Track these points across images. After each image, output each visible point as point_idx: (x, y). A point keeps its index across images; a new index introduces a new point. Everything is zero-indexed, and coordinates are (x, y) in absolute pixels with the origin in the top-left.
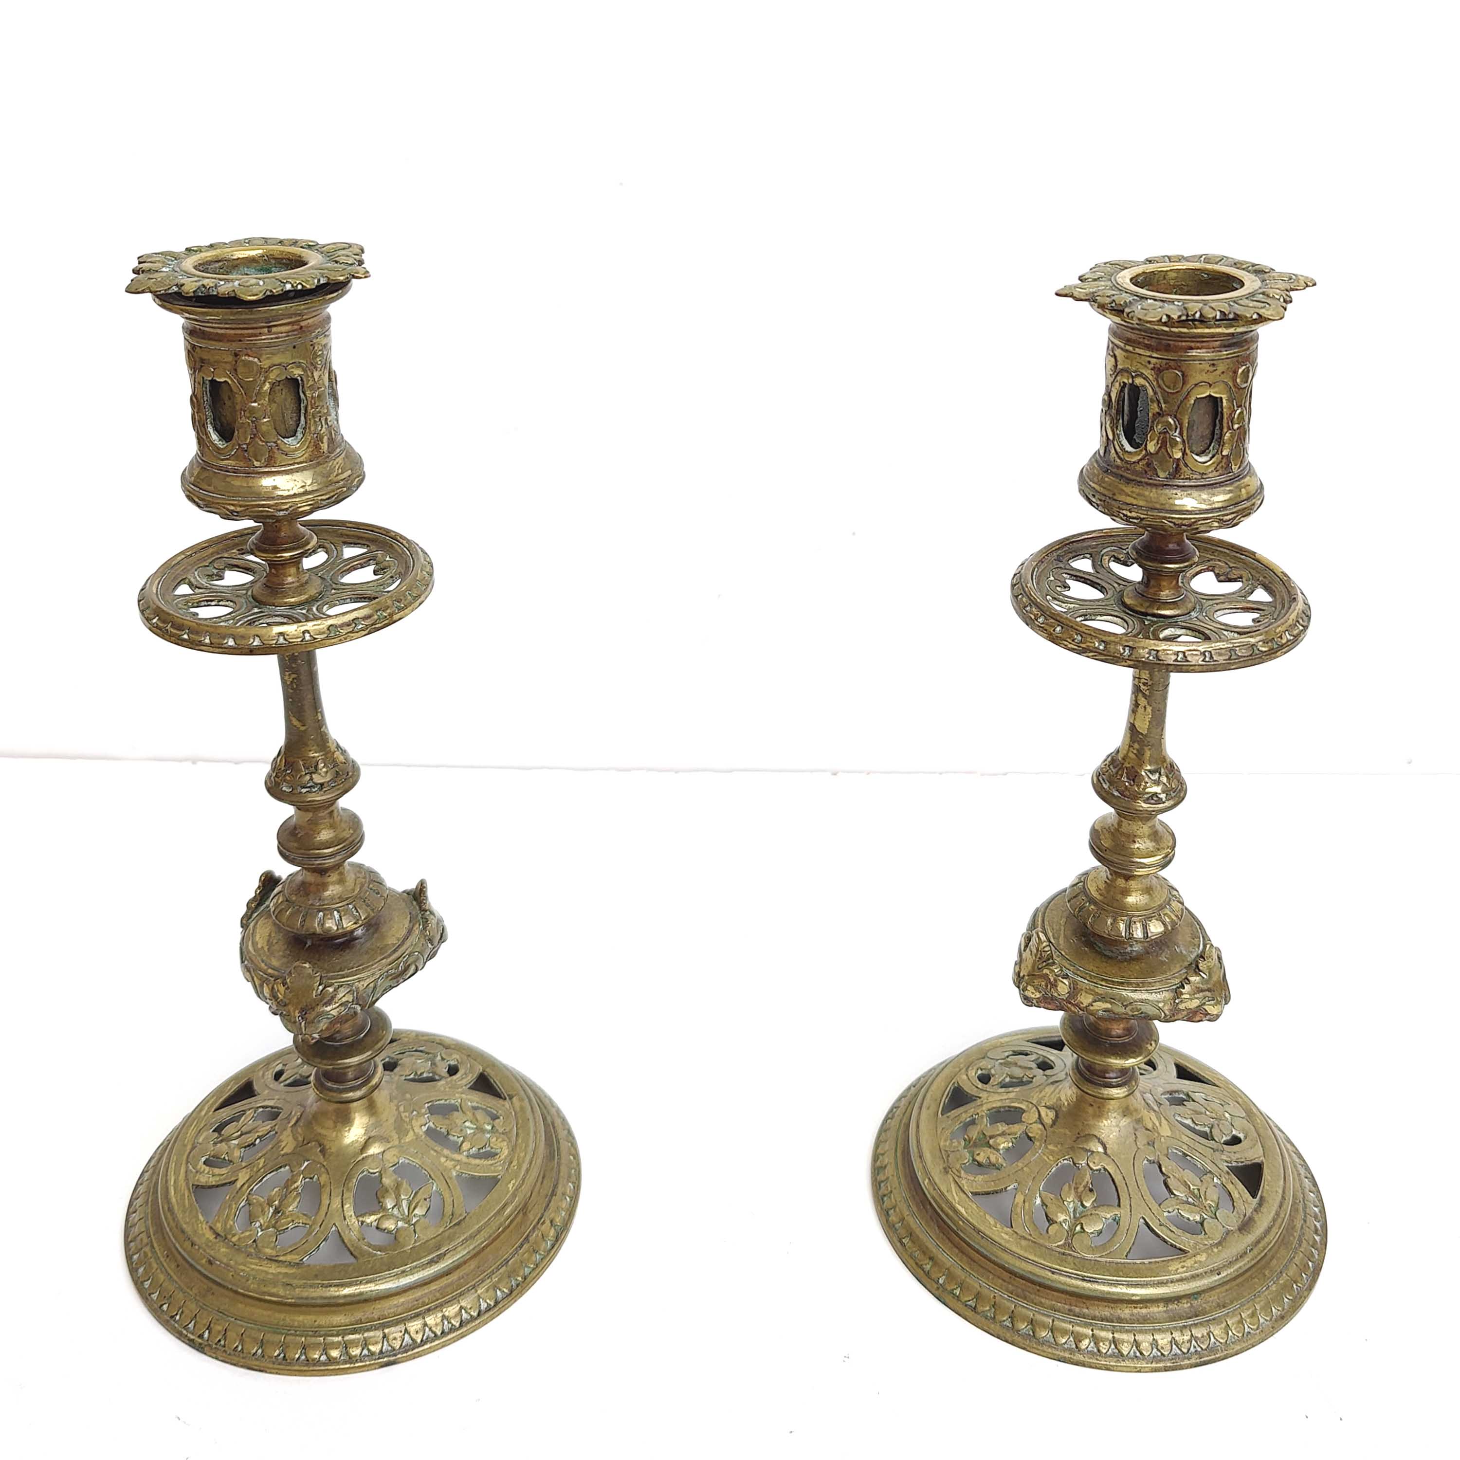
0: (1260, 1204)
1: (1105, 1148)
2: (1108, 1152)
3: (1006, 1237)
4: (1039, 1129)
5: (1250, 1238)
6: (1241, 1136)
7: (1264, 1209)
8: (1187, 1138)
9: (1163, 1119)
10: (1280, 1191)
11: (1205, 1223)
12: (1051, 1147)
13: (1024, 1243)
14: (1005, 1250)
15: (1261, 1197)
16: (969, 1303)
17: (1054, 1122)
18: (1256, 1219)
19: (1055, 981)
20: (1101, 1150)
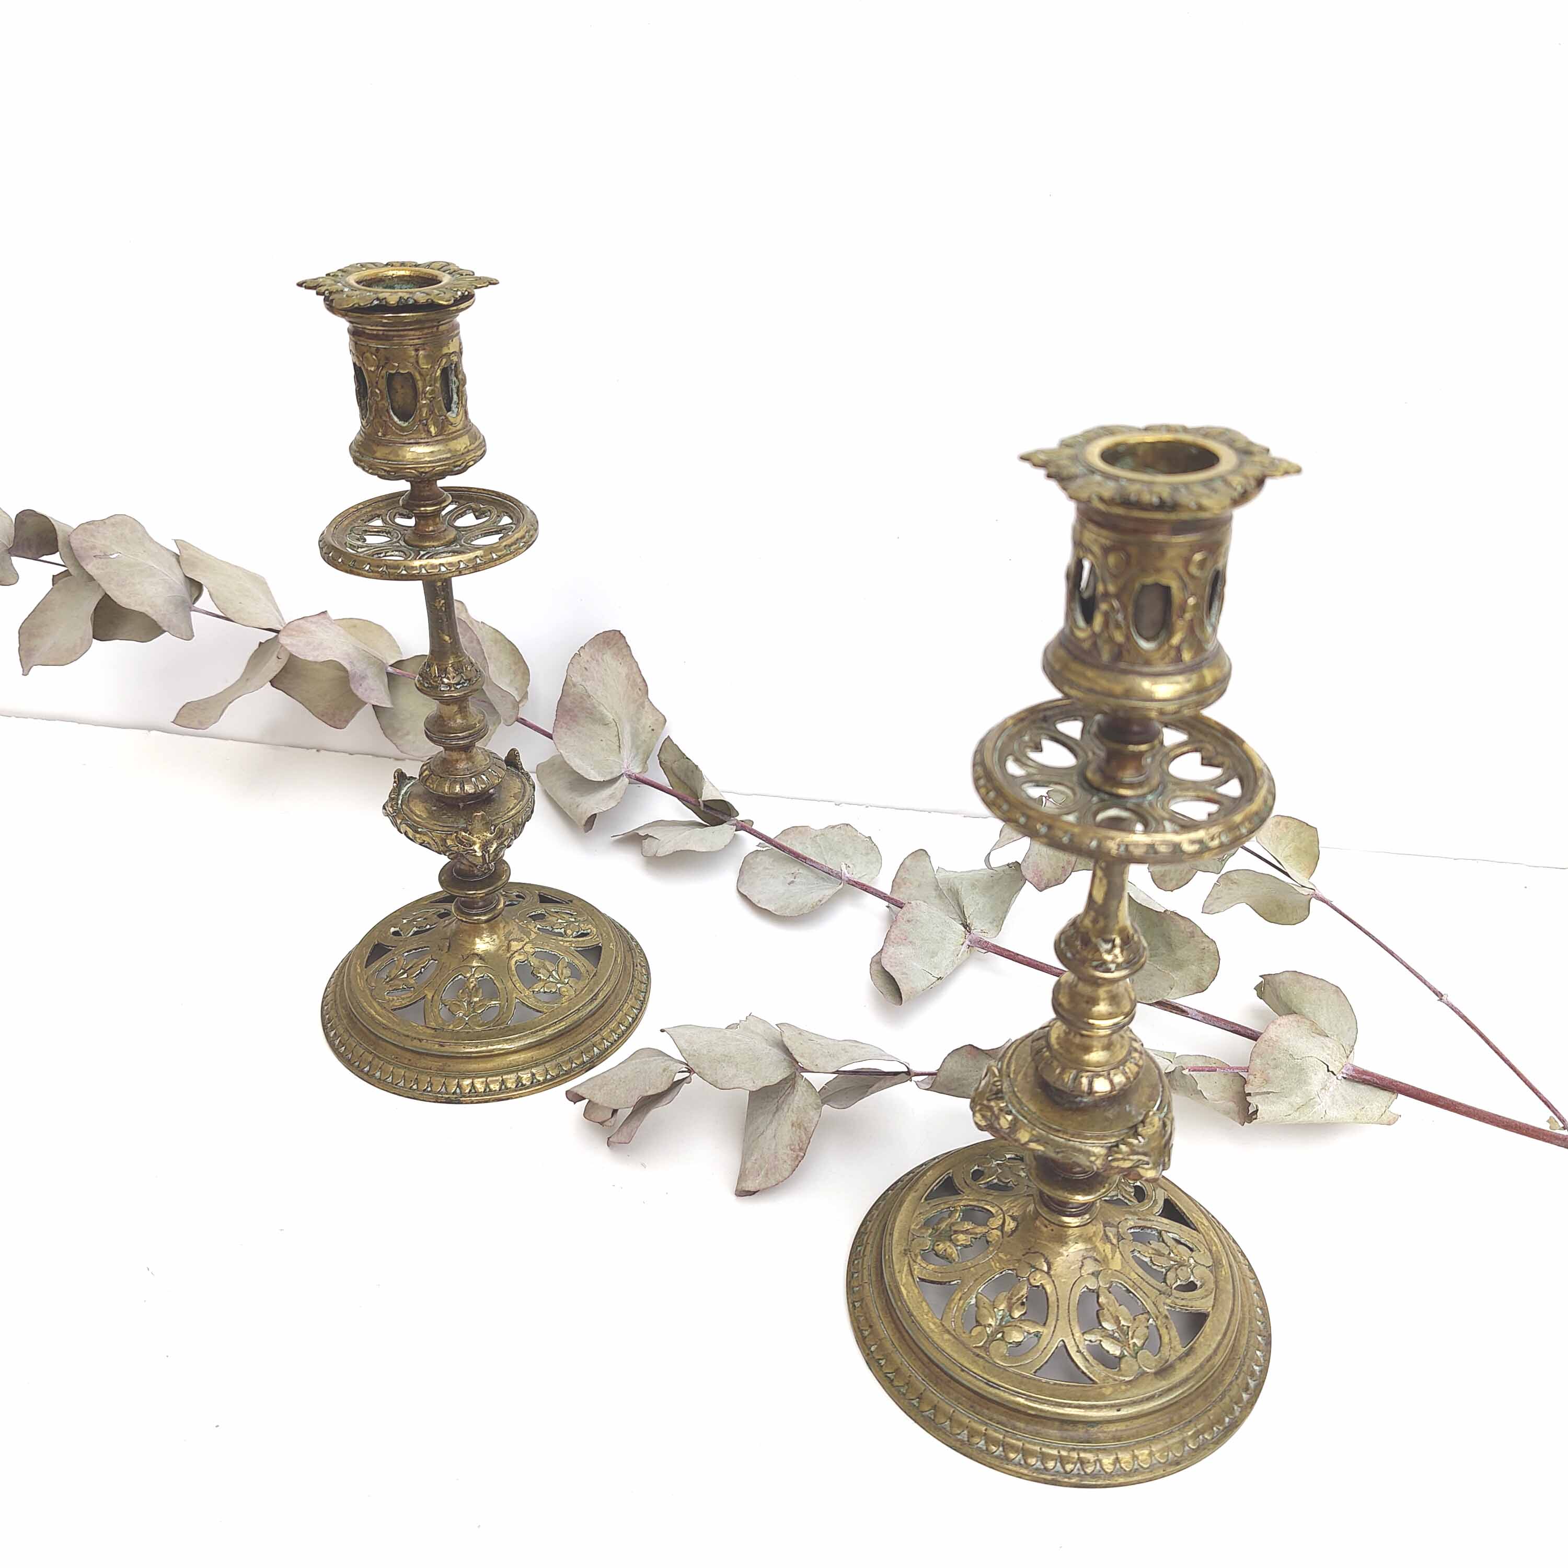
0: (1187, 1354)
1: (1049, 1268)
2: (1052, 1273)
3: (932, 1326)
4: (997, 1235)
5: (1164, 1384)
6: (1199, 1284)
7: (1189, 1360)
8: (1136, 1276)
9: (1118, 1253)
10: (1214, 1346)
11: (1124, 1360)
12: (1001, 1255)
13: (946, 1336)
14: (928, 1338)
15: (1191, 1348)
16: (889, 1375)
17: (1013, 1232)
18: (1177, 1367)
19: (999, 1114)
20: (1045, 1268)
